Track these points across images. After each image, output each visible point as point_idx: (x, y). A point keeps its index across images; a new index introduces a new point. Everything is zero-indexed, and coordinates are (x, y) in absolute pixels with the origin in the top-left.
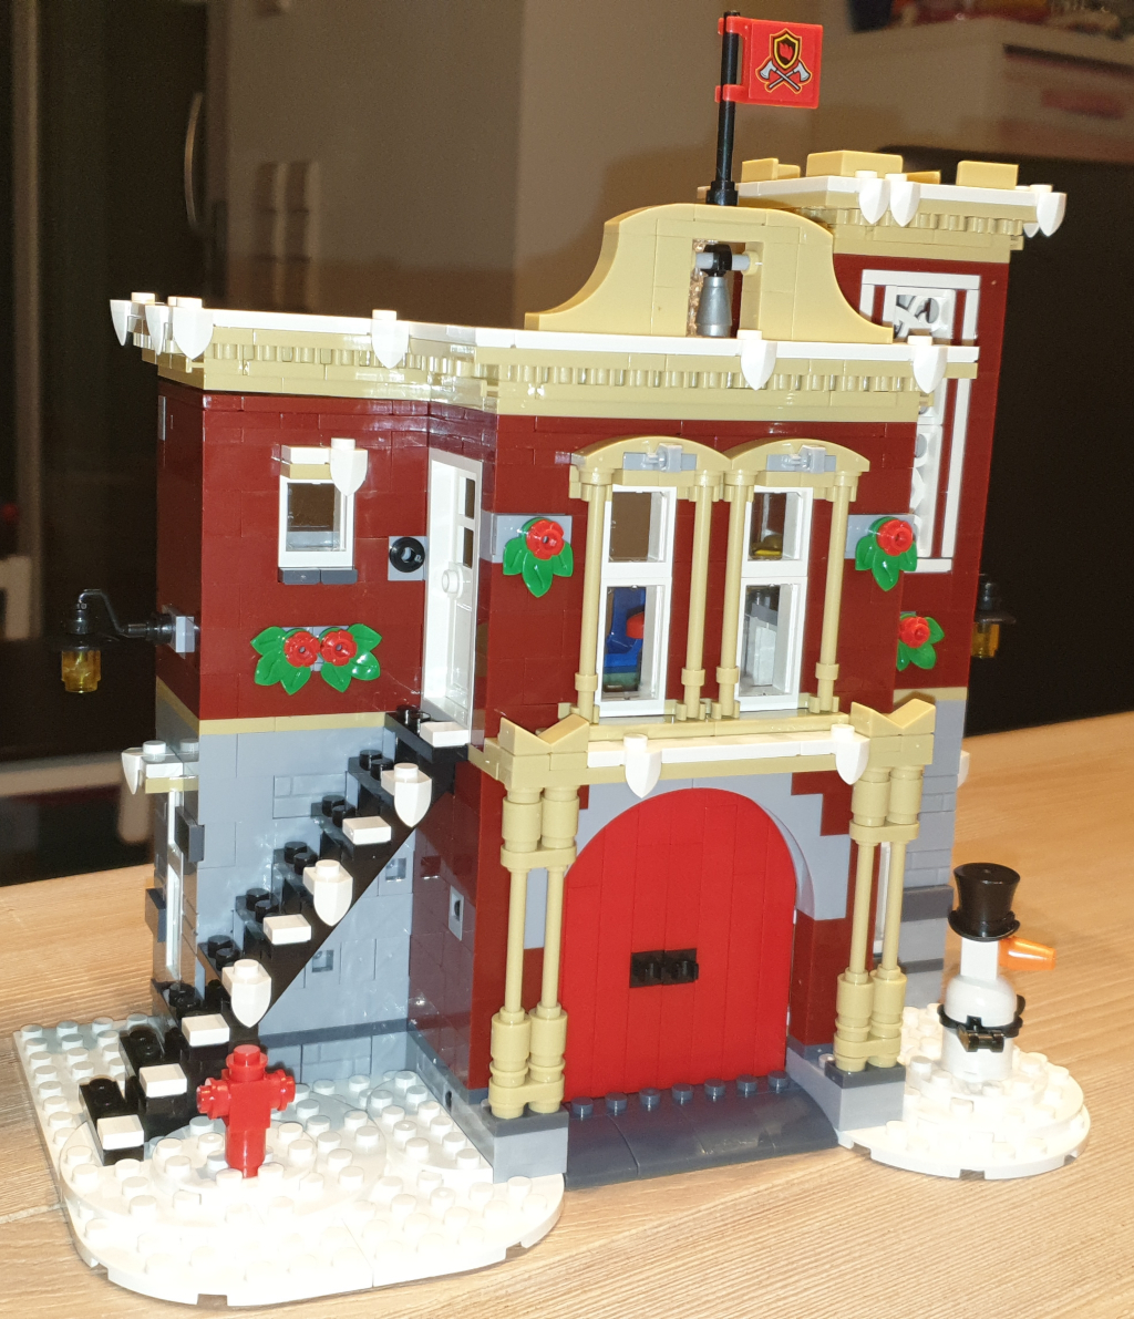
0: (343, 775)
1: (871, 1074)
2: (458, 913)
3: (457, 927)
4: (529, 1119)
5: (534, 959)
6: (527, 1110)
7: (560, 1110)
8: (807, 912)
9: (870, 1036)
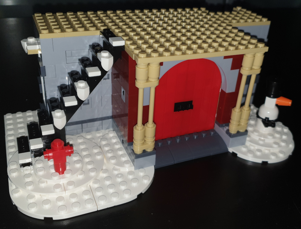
0: (88, 50)
1: (239, 134)
2: (124, 94)
3: (123, 98)
4: (145, 153)
5: (146, 109)
6: (144, 151)
7: (153, 150)
8: (224, 90)
9: (239, 125)
